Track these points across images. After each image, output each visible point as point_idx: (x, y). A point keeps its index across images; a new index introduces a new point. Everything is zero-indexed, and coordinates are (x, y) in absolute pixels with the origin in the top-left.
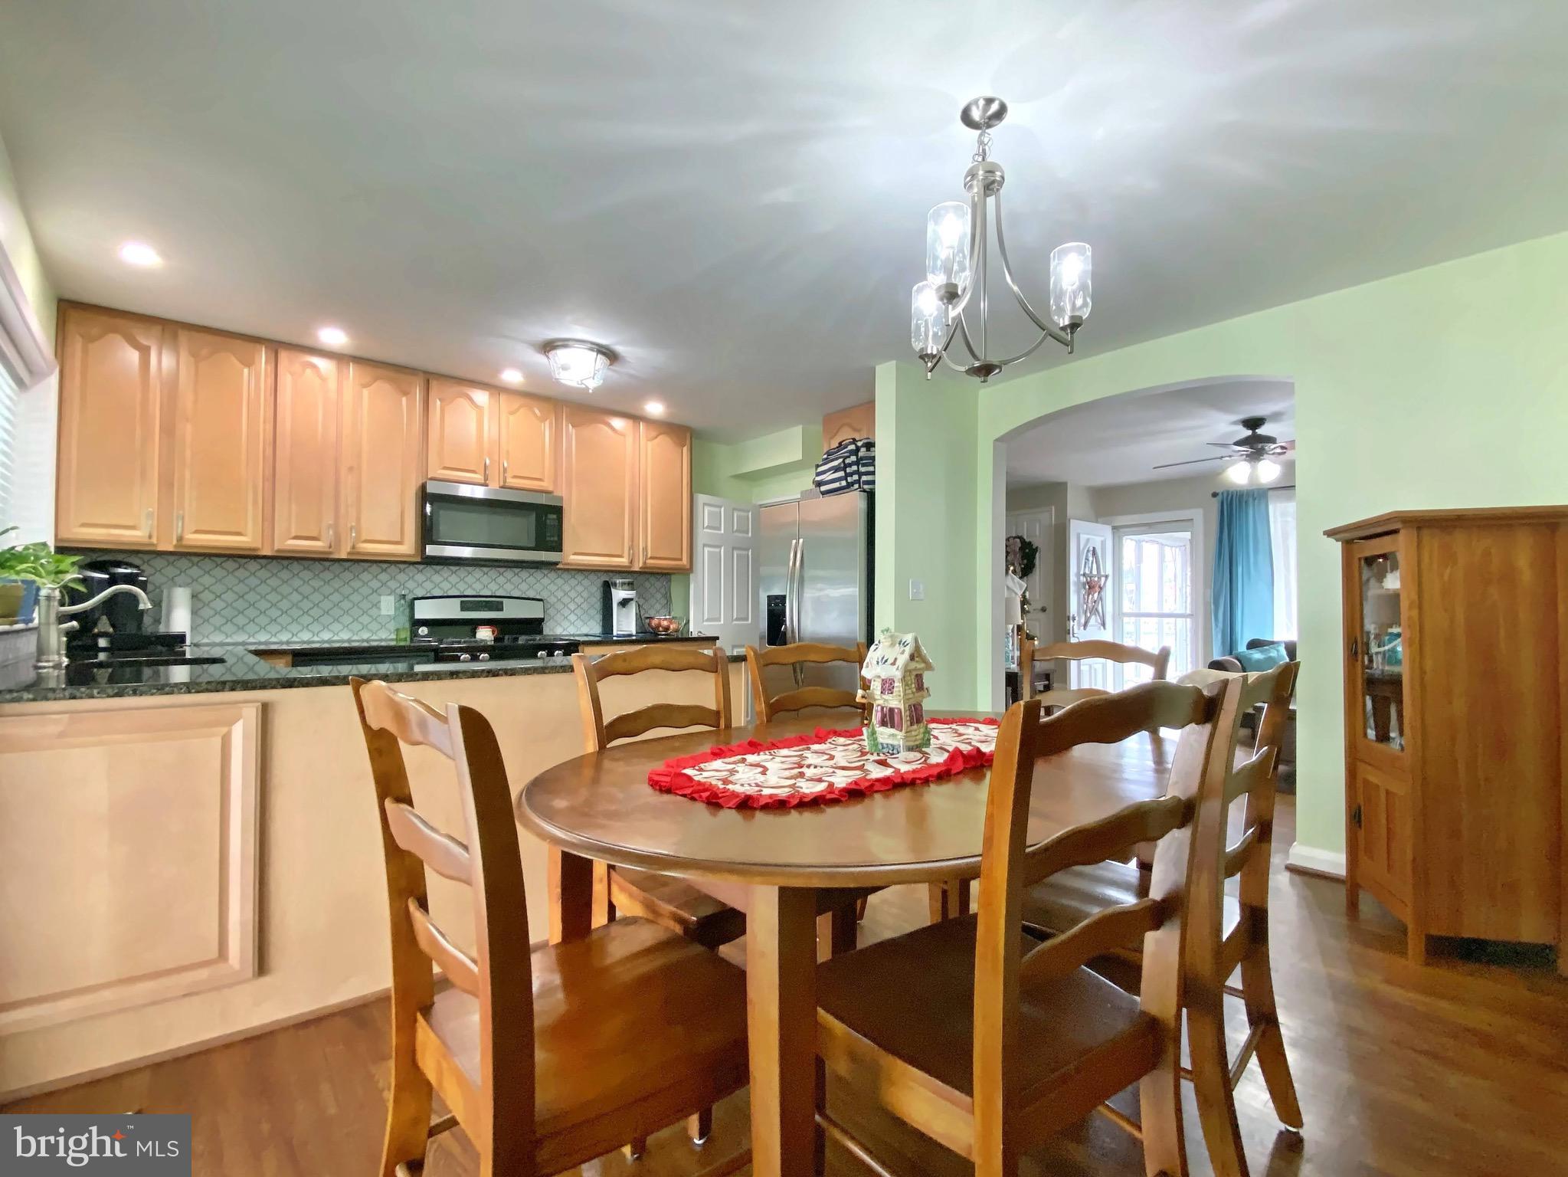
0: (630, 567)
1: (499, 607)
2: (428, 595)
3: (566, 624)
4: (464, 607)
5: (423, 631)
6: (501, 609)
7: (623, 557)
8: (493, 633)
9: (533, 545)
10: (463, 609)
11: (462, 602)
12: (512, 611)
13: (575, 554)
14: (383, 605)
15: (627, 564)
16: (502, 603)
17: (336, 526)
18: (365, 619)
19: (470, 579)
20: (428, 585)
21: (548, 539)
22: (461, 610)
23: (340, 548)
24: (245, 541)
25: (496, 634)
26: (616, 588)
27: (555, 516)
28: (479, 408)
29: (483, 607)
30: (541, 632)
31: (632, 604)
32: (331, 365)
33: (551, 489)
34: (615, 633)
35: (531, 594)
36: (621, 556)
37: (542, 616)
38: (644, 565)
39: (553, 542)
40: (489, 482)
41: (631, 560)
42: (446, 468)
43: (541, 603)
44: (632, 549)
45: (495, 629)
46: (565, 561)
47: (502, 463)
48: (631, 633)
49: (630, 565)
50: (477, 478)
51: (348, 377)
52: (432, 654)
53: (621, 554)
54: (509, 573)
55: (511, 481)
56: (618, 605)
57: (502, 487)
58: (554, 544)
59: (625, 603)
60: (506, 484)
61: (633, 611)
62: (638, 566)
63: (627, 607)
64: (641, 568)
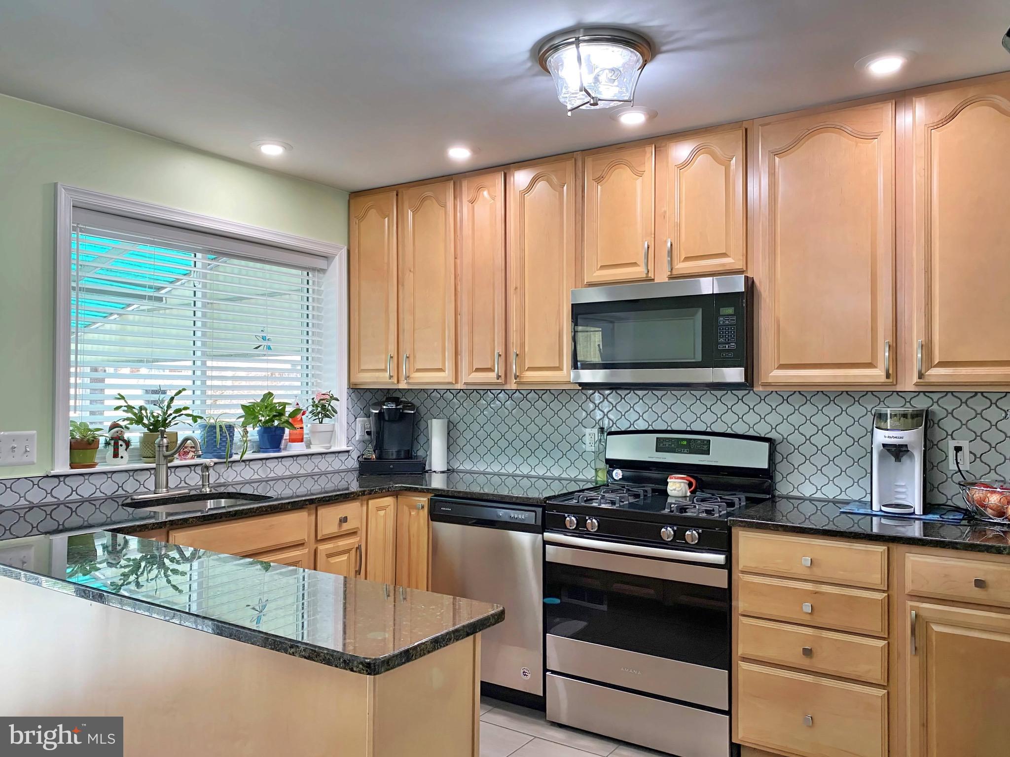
0: (893, 384)
1: (704, 449)
2: (632, 429)
3: (819, 480)
4: (661, 447)
5: (618, 474)
6: (707, 452)
7: (875, 367)
8: (690, 485)
9: (699, 358)
10: (658, 450)
11: (657, 438)
12: (722, 454)
13: (782, 367)
14: (587, 439)
15: (883, 379)
16: (709, 442)
17: (505, 356)
18: (572, 455)
19: (678, 408)
20: (632, 416)
21: (720, 347)
22: (656, 451)
23: (508, 380)
24: (444, 377)
25: (692, 489)
26: (882, 425)
27: (730, 311)
28: (640, 174)
29: (684, 446)
30: (770, 490)
31: (912, 456)
32: (499, 179)
33: (740, 265)
34: (876, 507)
35: (762, 430)
36: (870, 365)
37: (766, 466)
38: (921, 381)
39: (729, 351)
40: (651, 275)
41: (891, 372)
42: (603, 267)
43: (767, 445)
44: (894, 349)
45: (692, 480)
46: (763, 380)
47: (666, 242)
48: (911, 510)
49: (890, 380)
50: (638, 272)
51: (512, 187)
52: (539, 510)
53: (868, 360)
54: (729, 398)
55: (682, 267)
56: (881, 456)
57: (670, 278)
58: (731, 355)
59: (897, 452)
60: (675, 272)
61: (915, 468)
62: (909, 382)
63: (904, 459)
64: (916, 385)
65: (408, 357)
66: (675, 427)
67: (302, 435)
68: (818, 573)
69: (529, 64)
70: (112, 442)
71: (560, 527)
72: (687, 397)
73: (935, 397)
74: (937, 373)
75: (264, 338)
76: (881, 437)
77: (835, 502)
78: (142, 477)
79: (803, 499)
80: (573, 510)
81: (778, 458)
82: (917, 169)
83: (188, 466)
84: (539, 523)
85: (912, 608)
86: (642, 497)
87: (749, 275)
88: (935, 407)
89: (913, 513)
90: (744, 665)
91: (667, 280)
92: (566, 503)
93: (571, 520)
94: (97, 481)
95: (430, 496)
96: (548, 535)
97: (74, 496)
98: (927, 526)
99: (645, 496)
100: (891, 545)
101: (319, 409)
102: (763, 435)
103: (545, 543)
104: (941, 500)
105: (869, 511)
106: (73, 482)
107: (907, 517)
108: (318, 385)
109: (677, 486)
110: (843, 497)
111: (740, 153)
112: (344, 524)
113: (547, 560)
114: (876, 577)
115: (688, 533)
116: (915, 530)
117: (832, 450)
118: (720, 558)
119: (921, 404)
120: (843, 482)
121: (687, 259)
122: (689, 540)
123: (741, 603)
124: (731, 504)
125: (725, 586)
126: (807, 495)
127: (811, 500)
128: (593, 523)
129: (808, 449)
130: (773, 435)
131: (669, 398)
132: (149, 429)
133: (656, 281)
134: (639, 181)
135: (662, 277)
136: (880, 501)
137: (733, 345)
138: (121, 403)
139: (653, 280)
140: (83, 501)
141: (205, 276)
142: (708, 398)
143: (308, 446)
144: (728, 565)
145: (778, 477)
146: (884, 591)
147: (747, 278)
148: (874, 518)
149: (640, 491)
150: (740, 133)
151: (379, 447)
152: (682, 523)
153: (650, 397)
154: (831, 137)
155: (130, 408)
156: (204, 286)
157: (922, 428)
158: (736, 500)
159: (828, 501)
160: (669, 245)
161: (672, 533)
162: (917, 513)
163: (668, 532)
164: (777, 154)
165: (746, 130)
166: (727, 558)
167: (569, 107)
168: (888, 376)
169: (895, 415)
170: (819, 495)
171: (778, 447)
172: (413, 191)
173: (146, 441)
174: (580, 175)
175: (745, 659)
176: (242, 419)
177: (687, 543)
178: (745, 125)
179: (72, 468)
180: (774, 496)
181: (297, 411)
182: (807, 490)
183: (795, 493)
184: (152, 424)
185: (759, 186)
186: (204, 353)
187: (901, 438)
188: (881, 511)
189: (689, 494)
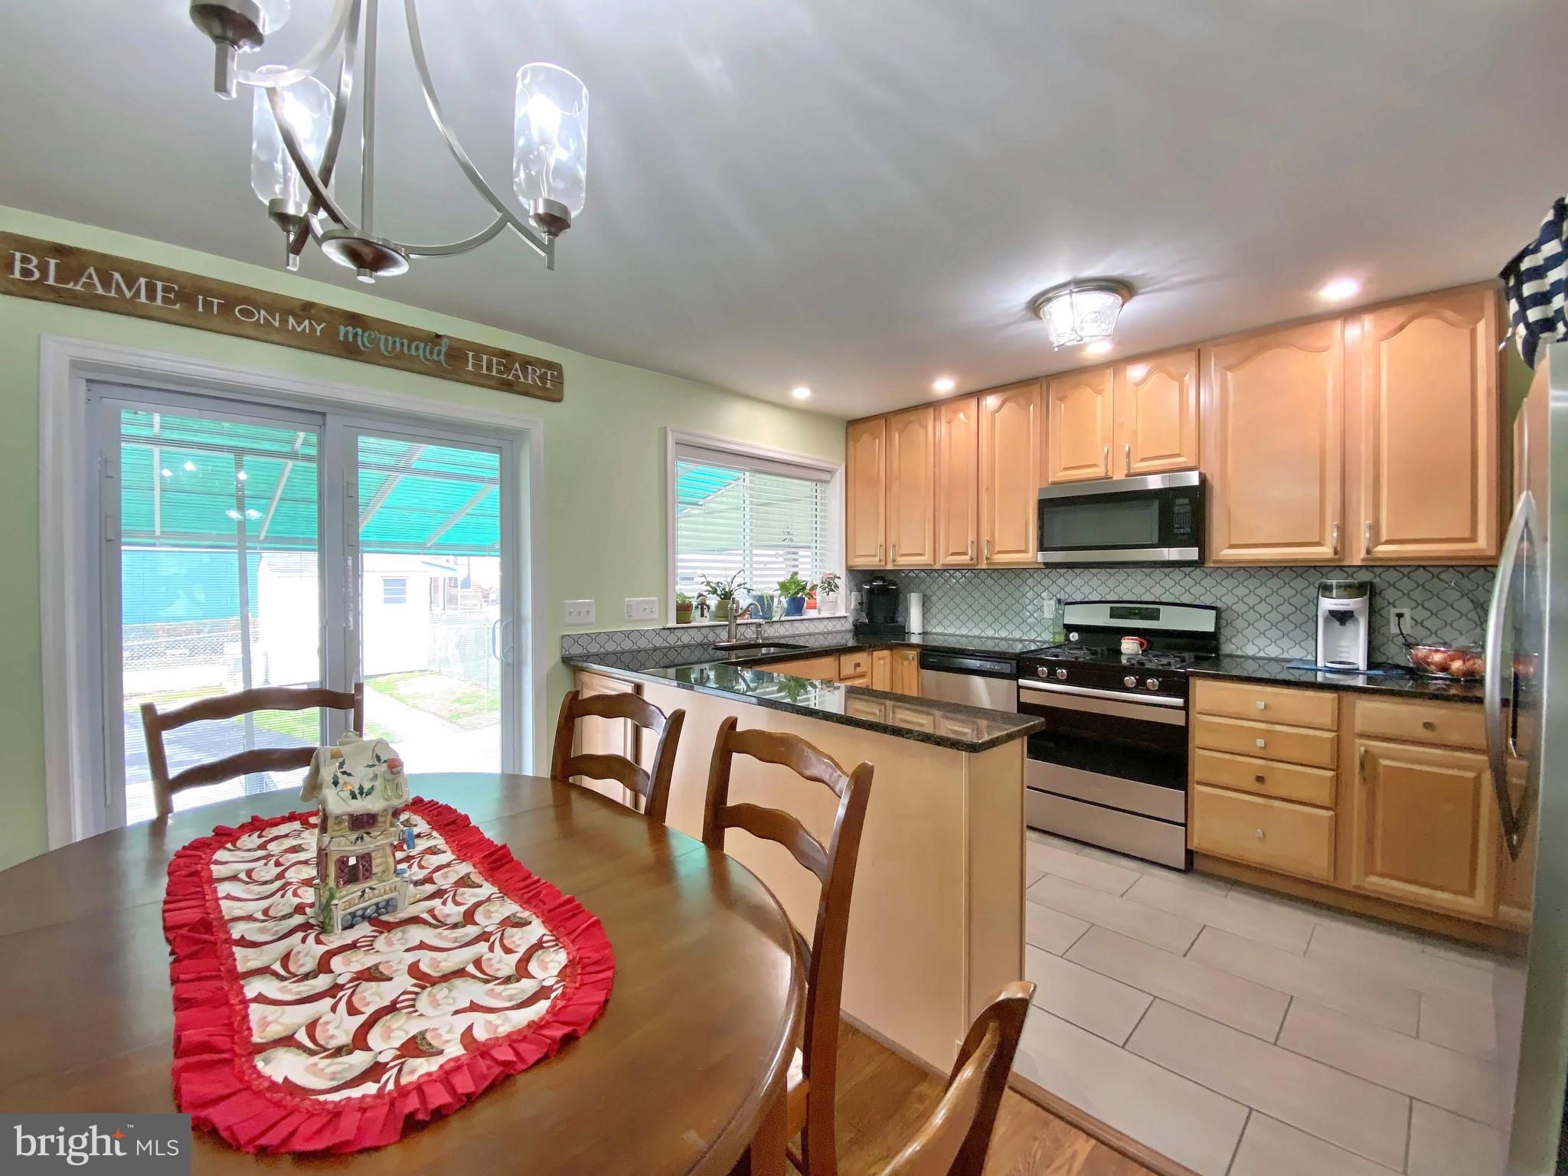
0: (1340, 560)
1: (1154, 615)
2: (1087, 600)
3: (1262, 642)
4: (1114, 614)
5: (1074, 636)
6: (1157, 618)
7: (1321, 545)
8: (1142, 645)
9: (1155, 540)
11: (1111, 608)
12: (1171, 620)
13: (1232, 546)
14: (1047, 609)
15: (1331, 555)
16: (1159, 610)
17: (978, 543)
18: (1032, 621)
20: (1086, 590)
21: (1175, 531)
22: (1111, 617)
23: (980, 561)
24: (925, 560)
25: (1145, 647)
26: (1328, 594)
27: (1186, 501)
28: (1100, 392)
29: (1135, 614)
30: (1216, 649)
31: (1357, 620)
32: (973, 403)
33: (1193, 464)
34: (1320, 664)
35: (1207, 600)
36: (1319, 544)
37: (1212, 629)
38: (1369, 556)
39: (1183, 534)
40: (1110, 474)
41: (1338, 549)
42: (1066, 469)
43: (1214, 612)
44: (1342, 529)
45: (1144, 641)
46: (1215, 558)
47: (1124, 447)
48: (1356, 667)
49: (1337, 557)
50: (1098, 472)
51: (984, 410)
52: (1014, 662)
53: (1317, 540)
54: (1177, 574)
55: (1138, 466)
56: (1326, 621)
57: (1127, 476)
58: (1185, 537)
59: (1342, 617)
60: (1132, 471)
61: (1360, 631)
62: (1357, 557)
63: (1350, 625)
64: (1363, 560)
65: (894, 546)
66: (1125, 598)
67: (816, 604)
68: (1271, 715)
69: (1024, 313)
70: (700, 606)
71: (1034, 675)
72: (1138, 574)
73: (1378, 571)
74: (1383, 550)
75: (788, 533)
76: (1327, 604)
77: (1276, 660)
78: (718, 631)
79: (1247, 658)
80: (1044, 663)
81: (1223, 623)
82: (1365, 375)
83: (746, 624)
84: (1014, 671)
85: (1361, 745)
86: (1100, 654)
87: (1203, 472)
88: (1376, 580)
89: (1358, 669)
90: (1199, 788)
91: (1123, 477)
92: (1038, 656)
93: (1043, 670)
94: (693, 632)
95: (919, 650)
96: (1022, 682)
97: (679, 643)
98: (1370, 679)
99: (1102, 654)
100: (1341, 693)
101: (826, 585)
102: (1208, 604)
103: (1019, 687)
104: (1382, 659)
105: (1314, 667)
106: (679, 633)
107: (1352, 672)
108: (824, 568)
109: (1129, 646)
110: (1285, 656)
111: (1193, 370)
112: (858, 668)
113: (1021, 700)
114: (1327, 720)
115: (1149, 681)
116: (1360, 682)
117: (1274, 617)
118: (1179, 701)
119: (1364, 577)
120: (1285, 643)
121: (1143, 460)
122: (1150, 687)
123: (1198, 737)
124: (1183, 660)
125: (1183, 724)
126: (1250, 654)
127: (1254, 658)
128: (1062, 672)
129: (1252, 616)
130: (1218, 604)
131: (1121, 574)
132: (721, 598)
133: (1114, 479)
134: (1099, 399)
135: (1119, 475)
136: (1325, 660)
137: (1188, 530)
138: (703, 579)
139: (1112, 478)
140: (685, 646)
141: (751, 489)
142: (1158, 574)
143: (819, 613)
144: (1186, 708)
145: (1222, 639)
146: (1334, 731)
147: (1200, 474)
148: (1319, 673)
149: (1099, 649)
150: (1193, 355)
151: (870, 615)
152: (1142, 673)
153: (1103, 574)
154: (1281, 353)
155: (708, 583)
156: (751, 496)
157: (1366, 597)
158: (1187, 659)
159: (1270, 659)
160: (1127, 448)
161: (1135, 681)
162: (1361, 669)
163: (1130, 680)
164: (1229, 368)
165: (1199, 350)
166: (1185, 702)
167: (1056, 344)
168: (1336, 553)
169: (1340, 586)
170: (1262, 654)
171: (1224, 615)
172: (900, 417)
173: (719, 606)
174: (1045, 396)
175: (1199, 783)
176: (779, 592)
177: (1147, 689)
178: (1198, 346)
179: (677, 623)
180: (1219, 655)
181: (814, 587)
182: (1250, 650)
183: (1239, 653)
184: (723, 594)
185: (1209, 396)
186: (751, 545)
187: (1348, 605)
188: (1325, 667)
189: (1140, 652)
